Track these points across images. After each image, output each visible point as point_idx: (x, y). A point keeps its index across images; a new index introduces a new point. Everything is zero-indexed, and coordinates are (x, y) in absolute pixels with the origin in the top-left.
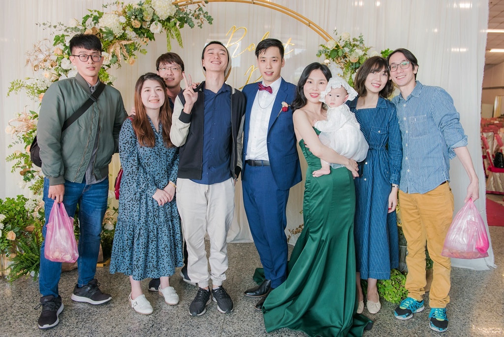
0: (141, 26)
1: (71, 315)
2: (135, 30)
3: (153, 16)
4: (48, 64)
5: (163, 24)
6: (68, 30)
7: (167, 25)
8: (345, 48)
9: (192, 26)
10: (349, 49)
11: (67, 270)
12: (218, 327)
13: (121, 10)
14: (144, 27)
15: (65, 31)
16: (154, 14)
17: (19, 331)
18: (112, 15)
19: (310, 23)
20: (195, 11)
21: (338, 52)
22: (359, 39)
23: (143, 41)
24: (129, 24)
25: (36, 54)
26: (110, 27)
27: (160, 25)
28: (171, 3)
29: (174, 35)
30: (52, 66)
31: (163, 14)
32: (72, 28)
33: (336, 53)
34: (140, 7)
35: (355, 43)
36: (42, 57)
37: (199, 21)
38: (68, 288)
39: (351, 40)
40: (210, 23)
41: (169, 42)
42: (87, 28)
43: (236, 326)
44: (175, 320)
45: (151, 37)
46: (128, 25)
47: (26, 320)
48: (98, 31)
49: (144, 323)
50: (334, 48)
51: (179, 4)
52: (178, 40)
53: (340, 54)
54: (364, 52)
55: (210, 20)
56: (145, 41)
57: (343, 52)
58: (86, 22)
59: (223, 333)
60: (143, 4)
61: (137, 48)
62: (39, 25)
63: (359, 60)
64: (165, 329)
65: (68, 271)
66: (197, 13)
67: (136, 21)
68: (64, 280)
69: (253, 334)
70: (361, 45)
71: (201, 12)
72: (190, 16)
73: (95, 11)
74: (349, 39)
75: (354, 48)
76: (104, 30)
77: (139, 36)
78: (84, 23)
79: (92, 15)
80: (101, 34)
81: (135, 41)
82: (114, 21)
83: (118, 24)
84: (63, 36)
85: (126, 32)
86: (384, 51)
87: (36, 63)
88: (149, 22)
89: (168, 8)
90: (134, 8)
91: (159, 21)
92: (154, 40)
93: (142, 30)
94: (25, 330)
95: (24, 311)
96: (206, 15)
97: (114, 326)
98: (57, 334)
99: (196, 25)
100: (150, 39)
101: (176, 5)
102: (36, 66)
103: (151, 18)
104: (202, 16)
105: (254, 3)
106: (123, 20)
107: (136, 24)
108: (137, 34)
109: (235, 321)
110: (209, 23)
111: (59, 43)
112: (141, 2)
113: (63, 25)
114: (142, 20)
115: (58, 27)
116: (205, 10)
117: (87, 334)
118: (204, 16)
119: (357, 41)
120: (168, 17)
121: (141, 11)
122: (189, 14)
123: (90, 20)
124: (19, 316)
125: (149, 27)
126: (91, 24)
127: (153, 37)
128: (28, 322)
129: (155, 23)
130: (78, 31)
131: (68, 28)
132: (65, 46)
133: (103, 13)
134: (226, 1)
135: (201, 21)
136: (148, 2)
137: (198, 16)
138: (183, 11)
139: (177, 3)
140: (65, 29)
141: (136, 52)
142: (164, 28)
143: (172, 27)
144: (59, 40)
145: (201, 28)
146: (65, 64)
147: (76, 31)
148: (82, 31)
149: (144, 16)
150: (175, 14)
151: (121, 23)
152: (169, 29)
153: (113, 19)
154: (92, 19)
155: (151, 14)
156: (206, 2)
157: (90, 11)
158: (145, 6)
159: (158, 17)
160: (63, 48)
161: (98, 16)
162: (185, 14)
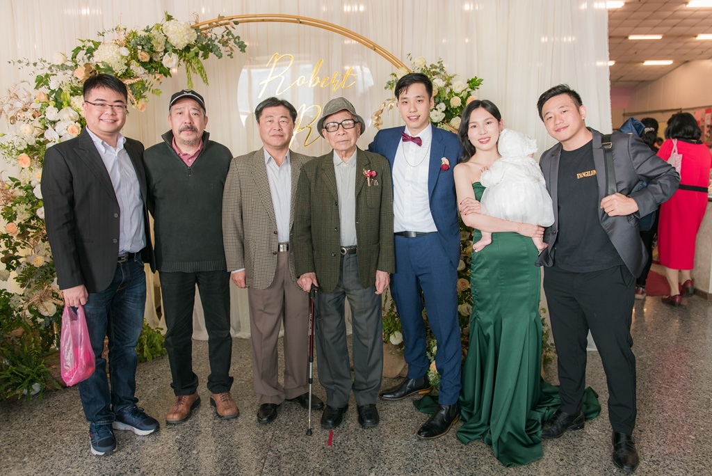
0: (151, 59)
1: (74, 442)
2: (143, 64)
3: (165, 46)
4: (29, 114)
5: (180, 55)
6: (53, 68)
7: (185, 56)
9: (220, 56)
12: (264, 445)
13: (122, 38)
14: (155, 59)
15: (49, 69)
16: (167, 42)
17: (4, 466)
18: (111, 46)
19: (374, 46)
20: (223, 36)
22: (438, 65)
23: (155, 78)
24: (134, 56)
25: (11, 102)
26: (108, 62)
27: (175, 57)
28: (189, 27)
29: (196, 68)
30: (34, 117)
32: (58, 66)
34: (147, 34)
35: (434, 70)
36: (19, 105)
37: (228, 49)
38: (71, 407)
39: (429, 67)
40: (243, 50)
41: (189, 79)
42: (79, 64)
43: (287, 443)
44: (210, 440)
45: (166, 72)
46: (133, 58)
47: (15, 450)
48: (94, 68)
49: (168, 446)
51: (201, 27)
52: (202, 76)
54: (445, 83)
55: (242, 47)
56: (157, 78)
58: (78, 57)
59: (270, 453)
60: (151, 29)
61: (147, 88)
62: (12, 63)
63: (438, 93)
66: (226, 38)
67: (143, 53)
68: (67, 397)
69: (308, 451)
70: (443, 73)
71: (230, 37)
72: (216, 43)
73: (89, 41)
74: (425, 66)
75: (434, 77)
76: (102, 67)
77: (149, 72)
78: (74, 57)
79: (84, 46)
80: (97, 71)
81: (145, 79)
82: (114, 53)
83: (119, 57)
84: (47, 76)
85: (131, 67)
87: (11, 114)
88: (163, 53)
89: (185, 33)
90: (139, 35)
91: (175, 51)
92: (171, 76)
93: (152, 64)
94: (12, 464)
95: (13, 439)
96: (237, 40)
97: (130, 451)
98: (54, 466)
99: (225, 54)
100: (165, 75)
101: (197, 29)
102: (12, 118)
103: (164, 48)
104: (231, 43)
105: (301, 22)
106: (125, 52)
107: (144, 56)
108: (146, 69)
109: (286, 436)
110: (241, 51)
111: (43, 85)
112: (148, 27)
113: (45, 61)
114: (152, 51)
115: (40, 65)
116: (233, 31)
117: (94, 464)
118: (235, 42)
120: (186, 45)
121: (149, 39)
122: (214, 41)
123: (81, 54)
124: (5, 447)
125: (161, 60)
126: (83, 59)
127: (169, 73)
128: (17, 453)
129: (169, 54)
130: (66, 69)
131: (53, 65)
132: (49, 89)
133: (100, 43)
134: (263, 20)
135: (231, 49)
136: (158, 27)
137: (226, 42)
138: (206, 37)
139: (198, 27)
140: (49, 66)
141: (146, 93)
142: (182, 60)
143: (193, 58)
144: (42, 81)
145: (232, 57)
146: (52, 113)
147: (63, 70)
148: (71, 68)
149: (153, 46)
150: (196, 41)
151: (123, 57)
152: (188, 61)
153: (113, 51)
154: (85, 52)
155: (163, 43)
156: (236, 23)
157: (82, 41)
158: (154, 32)
159: (172, 46)
160: (48, 92)
161: (93, 47)
162: (209, 40)
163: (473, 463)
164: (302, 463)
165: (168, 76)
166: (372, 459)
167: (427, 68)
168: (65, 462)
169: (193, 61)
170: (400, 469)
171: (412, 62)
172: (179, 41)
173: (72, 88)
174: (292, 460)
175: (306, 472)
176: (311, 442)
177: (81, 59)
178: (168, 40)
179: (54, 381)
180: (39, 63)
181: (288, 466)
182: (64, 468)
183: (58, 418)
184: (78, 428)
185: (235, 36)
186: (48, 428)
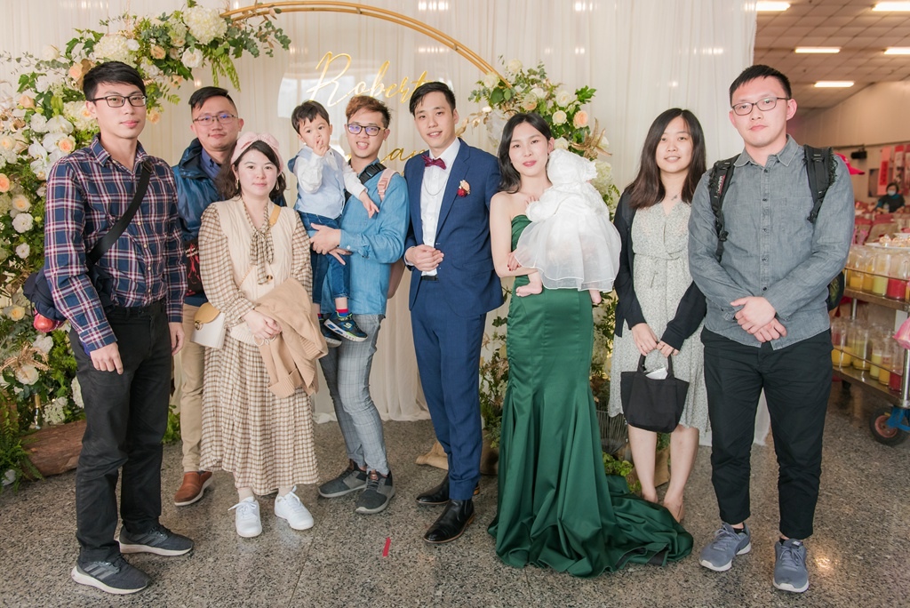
0: (167, 56)
1: (56, 544)
2: (157, 62)
3: (186, 39)
4: (9, 124)
5: (205, 52)
6: (41, 65)
7: (211, 53)
8: (516, 87)
9: (256, 55)
10: (522, 87)
11: (55, 472)
12: (300, 553)
13: (131, 28)
14: (172, 56)
15: (36, 66)
16: (188, 34)
18: (116, 39)
19: (456, 45)
20: (260, 28)
21: (503, 93)
22: (538, 70)
23: (172, 80)
24: (145, 52)
27: (198, 54)
28: (217, 15)
29: (225, 69)
30: (16, 128)
31: (205, 33)
32: (47, 62)
33: (500, 95)
34: (162, 23)
35: (532, 77)
37: (266, 44)
38: (54, 501)
39: (526, 73)
40: (286, 47)
42: (75, 60)
43: (330, 552)
45: (187, 74)
46: (144, 54)
50: (496, 85)
51: (232, 17)
52: (232, 79)
53: (507, 96)
54: (546, 93)
55: (285, 42)
56: (175, 80)
57: (512, 93)
58: (73, 51)
59: (308, 563)
60: (168, 18)
61: (162, 93)
63: (538, 106)
64: (211, 560)
65: (57, 475)
66: (264, 30)
67: (157, 48)
68: (49, 488)
69: (357, 562)
70: (544, 82)
71: (270, 29)
72: (252, 37)
73: (89, 31)
74: (521, 72)
77: (165, 72)
78: (69, 51)
79: (81, 38)
81: (159, 83)
82: (120, 47)
83: (126, 53)
84: (34, 75)
85: (142, 66)
86: (579, 90)
88: (182, 49)
89: (211, 24)
90: (152, 25)
91: (198, 46)
92: (192, 79)
93: (168, 63)
96: (279, 34)
98: (29, 573)
99: (262, 52)
100: (186, 78)
101: (227, 19)
103: (184, 42)
104: (271, 37)
105: (361, 13)
106: (134, 46)
107: (160, 53)
108: (161, 69)
109: (330, 543)
110: (284, 47)
111: (28, 88)
112: (164, 14)
113: (31, 56)
114: (168, 45)
115: (25, 61)
116: (274, 23)
118: (276, 36)
119: (535, 73)
120: (212, 39)
121: (165, 30)
122: (249, 34)
123: (79, 48)
125: (181, 57)
126: (80, 54)
127: (190, 75)
129: (190, 50)
130: (58, 67)
131: (41, 62)
132: (36, 92)
133: (102, 35)
134: (313, 9)
135: (271, 45)
136: (177, 15)
137: (265, 36)
138: (239, 30)
139: (229, 16)
140: (36, 62)
141: (160, 100)
142: (207, 59)
143: (221, 55)
144: (27, 82)
145: (272, 56)
146: (39, 123)
147: (54, 68)
148: (65, 66)
149: (170, 38)
150: (226, 34)
151: (131, 52)
152: (215, 60)
153: (118, 45)
154: (83, 45)
155: (183, 35)
156: (278, 11)
157: (79, 31)
158: (172, 21)
159: (195, 40)
160: (34, 96)
161: (94, 39)
162: (243, 33)
163: (571, 582)
164: (349, 577)
165: (189, 79)
166: (440, 573)
167: (523, 75)
168: (43, 567)
169: (222, 59)
170: (475, 587)
171: (505, 66)
172: (204, 33)
173: (65, 91)
174: (335, 572)
175: (354, 587)
176: (361, 552)
177: (78, 54)
178: (190, 32)
179: (33, 468)
180: (23, 59)
181: (331, 580)
182: (42, 575)
183: (37, 514)
184: (62, 527)
185: (277, 28)
186: (24, 526)
